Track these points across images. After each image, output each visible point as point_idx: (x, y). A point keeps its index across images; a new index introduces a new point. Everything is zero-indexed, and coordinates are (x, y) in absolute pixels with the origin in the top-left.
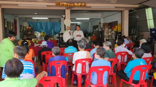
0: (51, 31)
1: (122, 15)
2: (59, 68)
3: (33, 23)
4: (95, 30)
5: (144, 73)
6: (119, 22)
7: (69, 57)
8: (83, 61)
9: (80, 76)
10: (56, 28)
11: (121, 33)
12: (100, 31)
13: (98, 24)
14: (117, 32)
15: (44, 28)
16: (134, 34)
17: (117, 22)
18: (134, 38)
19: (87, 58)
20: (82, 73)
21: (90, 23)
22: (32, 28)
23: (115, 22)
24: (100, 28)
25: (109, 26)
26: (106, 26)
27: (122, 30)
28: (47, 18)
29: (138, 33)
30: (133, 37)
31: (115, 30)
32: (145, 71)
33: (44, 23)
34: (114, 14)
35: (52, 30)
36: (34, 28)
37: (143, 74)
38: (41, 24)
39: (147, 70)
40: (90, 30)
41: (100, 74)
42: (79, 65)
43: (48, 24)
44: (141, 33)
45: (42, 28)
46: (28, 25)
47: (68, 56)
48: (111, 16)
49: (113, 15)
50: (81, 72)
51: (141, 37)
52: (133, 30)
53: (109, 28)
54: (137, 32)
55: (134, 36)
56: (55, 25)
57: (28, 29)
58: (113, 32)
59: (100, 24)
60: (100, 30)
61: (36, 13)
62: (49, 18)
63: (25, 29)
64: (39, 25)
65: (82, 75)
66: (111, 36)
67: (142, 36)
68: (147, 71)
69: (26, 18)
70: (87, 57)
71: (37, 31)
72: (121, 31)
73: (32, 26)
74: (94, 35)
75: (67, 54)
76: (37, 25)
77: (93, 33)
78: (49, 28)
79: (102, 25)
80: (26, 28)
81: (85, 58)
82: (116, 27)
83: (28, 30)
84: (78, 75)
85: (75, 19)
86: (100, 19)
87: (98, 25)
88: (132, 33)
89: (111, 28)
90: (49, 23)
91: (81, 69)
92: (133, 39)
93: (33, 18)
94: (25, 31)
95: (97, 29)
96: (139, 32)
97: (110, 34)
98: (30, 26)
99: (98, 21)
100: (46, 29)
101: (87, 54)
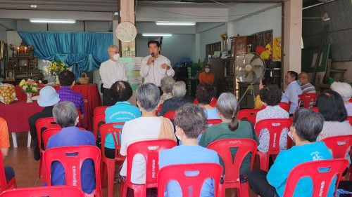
0: (87, 57)
1: (283, 14)
2: (74, 167)
3: (35, 34)
4: (210, 56)
5: (323, 183)
6: (277, 34)
7: (115, 133)
8: (151, 148)
9: (142, 190)
10: (99, 50)
11: (280, 64)
12: (224, 60)
13: (220, 39)
14: (268, 63)
15: (66, 49)
16: (318, 69)
17: (270, 32)
18: (319, 79)
19: (163, 137)
20: (148, 182)
21: (198, 36)
22: (31, 51)
23: (266, 33)
24: (224, 50)
25: (248, 43)
26: (240, 43)
27: (283, 55)
28: (73, 22)
29: (329, 64)
30: (317, 77)
31: (265, 55)
32: (327, 177)
33: (66, 36)
34: (263, 11)
35: (90, 56)
36: (37, 51)
37: (322, 187)
38: (57, 38)
39: (333, 175)
40: (198, 55)
41: (190, 188)
42: (139, 160)
43: (77, 37)
44: (339, 66)
45: (60, 50)
46: (20, 41)
47: (112, 132)
48: (254, 16)
49: (260, 12)
50: (143, 181)
51: (338, 75)
52: (315, 56)
53: (249, 50)
54: (328, 61)
55: (318, 73)
56: (98, 42)
57: (20, 51)
58: (259, 62)
59: (225, 38)
60: (224, 57)
61: (35, 6)
62: (77, 21)
63: (10, 52)
64: (51, 41)
65: (148, 190)
66: (254, 73)
67: (343, 74)
68: (334, 178)
69: (15, 21)
70: (161, 134)
71: (45, 57)
72: (280, 60)
73: (30, 43)
74: (207, 70)
75: (111, 125)
76: (44, 41)
77: (205, 64)
78: (80, 50)
79: (229, 41)
80: (13, 49)
81: (155, 137)
82: (268, 46)
83: (19, 56)
84: (136, 190)
85: (154, 23)
86: (224, 23)
87: (220, 43)
88: (314, 64)
89: (253, 50)
90: (80, 35)
91: (145, 172)
92: (316, 81)
93: (32, 21)
94: (11, 59)
95: (217, 54)
96: (333, 62)
97: (249, 67)
98: (24, 43)
99: (221, 31)
100: (72, 52)
101: (163, 127)
